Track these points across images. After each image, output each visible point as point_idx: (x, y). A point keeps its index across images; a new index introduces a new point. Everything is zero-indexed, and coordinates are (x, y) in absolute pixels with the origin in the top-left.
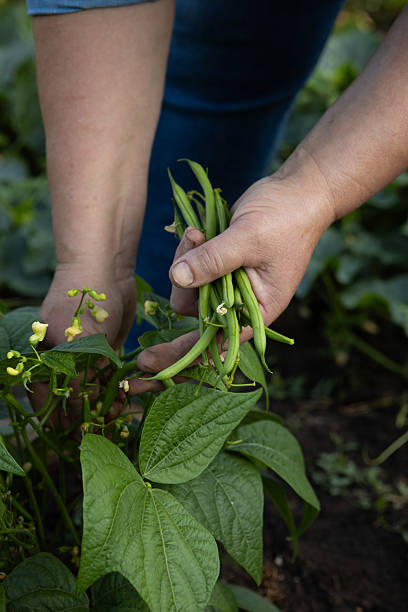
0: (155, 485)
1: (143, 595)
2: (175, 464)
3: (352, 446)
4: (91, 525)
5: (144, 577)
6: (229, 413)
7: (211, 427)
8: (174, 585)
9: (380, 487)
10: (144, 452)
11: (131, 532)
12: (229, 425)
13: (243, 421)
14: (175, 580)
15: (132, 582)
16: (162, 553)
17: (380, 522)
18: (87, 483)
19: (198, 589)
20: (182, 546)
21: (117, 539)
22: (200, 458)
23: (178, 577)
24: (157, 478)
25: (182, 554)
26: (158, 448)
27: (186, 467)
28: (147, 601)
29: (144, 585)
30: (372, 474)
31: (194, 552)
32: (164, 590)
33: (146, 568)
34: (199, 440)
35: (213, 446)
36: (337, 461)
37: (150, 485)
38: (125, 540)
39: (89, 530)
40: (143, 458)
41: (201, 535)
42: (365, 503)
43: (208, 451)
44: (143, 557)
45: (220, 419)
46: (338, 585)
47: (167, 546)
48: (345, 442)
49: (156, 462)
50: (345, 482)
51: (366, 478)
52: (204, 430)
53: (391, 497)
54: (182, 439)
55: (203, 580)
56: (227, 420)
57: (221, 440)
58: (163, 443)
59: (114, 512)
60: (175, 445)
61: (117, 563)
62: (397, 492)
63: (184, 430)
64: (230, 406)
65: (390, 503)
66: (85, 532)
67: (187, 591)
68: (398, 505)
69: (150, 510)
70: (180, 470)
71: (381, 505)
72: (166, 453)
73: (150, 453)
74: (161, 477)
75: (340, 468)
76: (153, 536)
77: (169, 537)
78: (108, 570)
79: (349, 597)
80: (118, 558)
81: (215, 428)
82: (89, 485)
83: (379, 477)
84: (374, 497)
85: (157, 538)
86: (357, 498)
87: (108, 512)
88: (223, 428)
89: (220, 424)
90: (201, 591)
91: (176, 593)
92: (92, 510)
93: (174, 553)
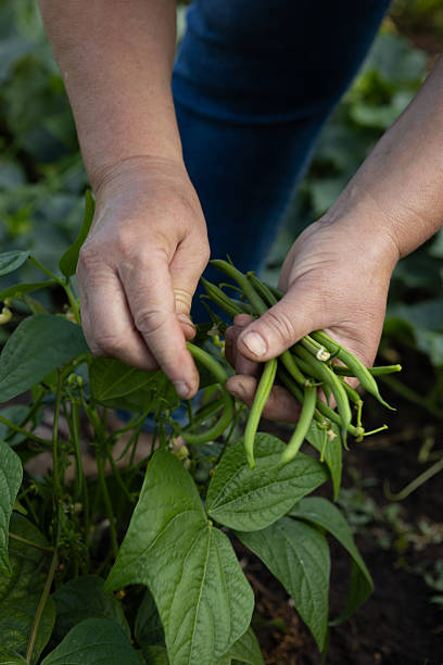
0: (215, 524)
1: (163, 617)
2: (241, 511)
3: (371, 481)
4: (135, 531)
5: (171, 600)
6: (305, 477)
7: (284, 486)
8: (199, 622)
9: (401, 527)
10: (215, 489)
11: (174, 554)
12: (301, 490)
13: (316, 490)
14: (201, 618)
15: (156, 600)
16: (199, 588)
17: (401, 563)
18: (145, 490)
19: (219, 636)
20: (220, 589)
21: (157, 554)
22: (266, 514)
23: (204, 615)
24: (220, 519)
25: (218, 597)
26: (227, 490)
27: (250, 517)
28: (165, 624)
29: (168, 608)
30: (393, 511)
31: (230, 600)
32: (186, 622)
33: (176, 594)
34: (270, 495)
35: (281, 505)
36: (355, 497)
37: (211, 523)
38: (165, 559)
39: (133, 535)
40: (211, 494)
41: (242, 587)
42: (384, 542)
43: (275, 509)
44: (177, 583)
45: (295, 481)
46: (354, 629)
47: (206, 583)
48: (363, 477)
49: (223, 503)
50: (363, 519)
51: (386, 516)
52: (276, 487)
53: (413, 537)
54: (254, 488)
55: (228, 630)
56: (302, 483)
57: (291, 502)
58: (234, 486)
59: (164, 528)
60: (246, 492)
61: (148, 577)
62: (419, 532)
63: (257, 480)
64: (307, 471)
65: (412, 544)
66: (127, 536)
67: (209, 634)
68: (419, 546)
69: (202, 543)
70: (245, 519)
71: (401, 545)
72: (235, 497)
73: (219, 491)
74: (225, 520)
75: (358, 505)
76: (195, 569)
77: (211, 576)
78: (138, 581)
79: (366, 642)
80: (153, 572)
81: (287, 488)
82: (147, 493)
83: (399, 516)
84: (395, 536)
85: (199, 571)
86: (375, 538)
87: (157, 525)
88: (296, 491)
89: (293, 485)
90: (222, 639)
91: (198, 631)
92: (142, 517)
93: (210, 593)
